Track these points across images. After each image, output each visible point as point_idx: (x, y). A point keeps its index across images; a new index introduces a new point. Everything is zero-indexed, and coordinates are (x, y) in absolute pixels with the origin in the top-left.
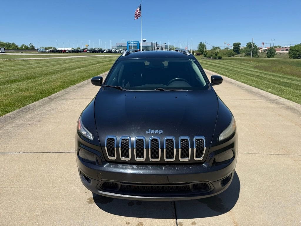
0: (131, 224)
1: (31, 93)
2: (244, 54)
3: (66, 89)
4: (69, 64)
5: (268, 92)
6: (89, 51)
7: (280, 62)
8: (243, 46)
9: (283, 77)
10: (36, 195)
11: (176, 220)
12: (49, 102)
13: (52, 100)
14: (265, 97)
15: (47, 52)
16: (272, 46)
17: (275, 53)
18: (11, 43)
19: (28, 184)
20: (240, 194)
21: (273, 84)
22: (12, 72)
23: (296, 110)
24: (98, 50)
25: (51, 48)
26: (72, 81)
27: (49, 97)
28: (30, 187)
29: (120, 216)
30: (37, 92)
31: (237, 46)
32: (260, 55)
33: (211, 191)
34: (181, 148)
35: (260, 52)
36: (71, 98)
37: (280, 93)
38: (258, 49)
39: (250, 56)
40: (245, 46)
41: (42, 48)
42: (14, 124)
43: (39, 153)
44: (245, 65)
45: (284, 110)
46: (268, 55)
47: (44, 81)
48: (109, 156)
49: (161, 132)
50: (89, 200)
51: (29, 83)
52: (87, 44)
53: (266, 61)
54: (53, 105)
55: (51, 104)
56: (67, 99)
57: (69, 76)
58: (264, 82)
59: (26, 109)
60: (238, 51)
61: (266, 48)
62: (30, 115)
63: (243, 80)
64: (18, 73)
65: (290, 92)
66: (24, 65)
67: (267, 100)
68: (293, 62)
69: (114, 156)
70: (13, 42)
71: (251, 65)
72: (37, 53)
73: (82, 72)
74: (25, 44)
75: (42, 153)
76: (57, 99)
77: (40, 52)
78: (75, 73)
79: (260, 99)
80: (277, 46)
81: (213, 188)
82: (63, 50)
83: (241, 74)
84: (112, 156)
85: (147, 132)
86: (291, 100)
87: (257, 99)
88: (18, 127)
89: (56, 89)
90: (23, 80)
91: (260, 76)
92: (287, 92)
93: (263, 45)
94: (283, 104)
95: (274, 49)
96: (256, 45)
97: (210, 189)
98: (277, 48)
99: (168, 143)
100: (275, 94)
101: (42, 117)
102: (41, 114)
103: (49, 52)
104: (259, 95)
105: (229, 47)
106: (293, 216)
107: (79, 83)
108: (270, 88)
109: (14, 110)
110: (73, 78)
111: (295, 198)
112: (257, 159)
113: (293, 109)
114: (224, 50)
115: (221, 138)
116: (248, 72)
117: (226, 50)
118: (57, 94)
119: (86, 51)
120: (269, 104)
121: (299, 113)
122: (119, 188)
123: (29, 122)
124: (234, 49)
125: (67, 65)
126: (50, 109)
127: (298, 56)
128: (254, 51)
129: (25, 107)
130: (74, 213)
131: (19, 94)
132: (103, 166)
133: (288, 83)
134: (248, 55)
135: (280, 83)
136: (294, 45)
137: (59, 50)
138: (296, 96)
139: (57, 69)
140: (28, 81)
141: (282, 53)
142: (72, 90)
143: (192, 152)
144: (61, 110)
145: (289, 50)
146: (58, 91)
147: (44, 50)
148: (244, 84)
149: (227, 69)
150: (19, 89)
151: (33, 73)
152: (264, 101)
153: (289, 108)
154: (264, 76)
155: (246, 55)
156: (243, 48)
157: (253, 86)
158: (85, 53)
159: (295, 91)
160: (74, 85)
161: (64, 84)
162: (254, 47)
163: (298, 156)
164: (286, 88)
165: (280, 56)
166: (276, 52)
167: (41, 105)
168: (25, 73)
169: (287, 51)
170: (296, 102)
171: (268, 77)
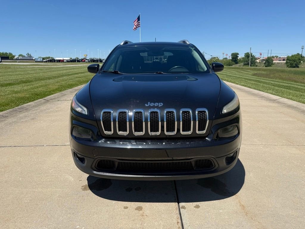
0: (129, 209)
1: (26, 94)
2: (242, 64)
3: (63, 92)
4: (66, 71)
5: (268, 93)
6: (87, 61)
7: (278, 71)
8: (241, 56)
9: (281, 82)
10: (26, 184)
11: (178, 204)
12: (45, 103)
13: (48, 101)
14: (266, 98)
15: (45, 62)
16: (269, 56)
17: (272, 63)
18: (8, 53)
19: (17, 174)
20: (245, 180)
21: (273, 87)
22: (8, 77)
23: (297, 108)
24: (97, 59)
25: (49, 57)
26: (69, 85)
27: (45, 98)
28: (20, 177)
29: (117, 201)
30: (32, 94)
31: (235, 57)
32: (258, 65)
33: (215, 170)
34: (182, 121)
35: (258, 62)
36: (68, 99)
37: (280, 94)
38: (256, 59)
39: (248, 66)
40: (244, 56)
41: (40, 58)
42: (6, 122)
43: (31, 146)
44: (243, 73)
45: (285, 108)
46: (266, 64)
47: (40, 84)
48: (105, 130)
49: (160, 105)
50: (83, 188)
51: (24, 86)
52: (86, 55)
53: (264, 70)
54: (48, 105)
55: (47, 105)
56: (64, 100)
57: (66, 80)
58: (264, 85)
59: (20, 108)
60: (236, 60)
61: (263, 58)
62: (24, 114)
63: (242, 84)
64: (14, 78)
65: (290, 93)
66: (20, 71)
67: (268, 100)
68: (291, 70)
69: (111, 131)
70: (10, 52)
71: (250, 73)
72: (35, 63)
73: (80, 77)
74: (22, 54)
75: (35, 147)
76: (53, 100)
77: (38, 62)
78: (73, 78)
79: (261, 99)
80: (274, 56)
81: (217, 166)
82: (61, 60)
83: (240, 79)
84: (109, 131)
85: (146, 105)
86: (291, 99)
87: (258, 99)
88: (10, 124)
89: (52, 91)
90: (18, 84)
91: (259, 81)
92: (287, 93)
93: (261, 55)
94: (284, 104)
95: (271, 59)
96: (253, 55)
97: (214, 167)
98: (274, 58)
99: (168, 116)
100: (276, 95)
101: (37, 115)
102: (36, 113)
103: (46, 62)
104: (260, 96)
105: (227, 57)
106: (302, 199)
107: (76, 87)
108: (270, 90)
109: (7, 109)
110: (71, 82)
111: (303, 183)
112: (261, 149)
113: (294, 107)
114: (222, 60)
115: (225, 111)
116: (247, 78)
117: (225, 60)
118: (54, 96)
119: (85, 61)
120: (270, 103)
121: (300, 111)
122: (116, 167)
123: (23, 120)
124: (232, 59)
125: (65, 71)
126: (45, 108)
127: (295, 66)
128: (252, 61)
129: (19, 107)
130: (67, 199)
131: (14, 95)
132: (98, 142)
133: (287, 86)
134: (246, 65)
135: (279, 86)
136: (291, 55)
137: (57, 60)
138: (297, 96)
139: (54, 74)
140: (24, 85)
141: (279, 63)
142: (69, 93)
143: (194, 125)
144: (57, 110)
145: (286, 60)
146: (55, 93)
147: (41, 60)
148: (244, 87)
149: (226, 75)
150: (14, 91)
151: (29, 78)
152: (264, 101)
153: (289, 106)
154: (263, 81)
155: (244, 65)
156: (241, 58)
157: (253, 89)
158: (84, 63)
159: (295, 92)
160: (71, 88)
161: (61, 88)
162: (251, 57)
163: (303, 146)
164: (285, 90)
165: (277, 66)
166: (274, 62)
167: (36, 106)
168: (20, 78)
169: (284, 61)
170: (297, 101)
171: (267, 81)
